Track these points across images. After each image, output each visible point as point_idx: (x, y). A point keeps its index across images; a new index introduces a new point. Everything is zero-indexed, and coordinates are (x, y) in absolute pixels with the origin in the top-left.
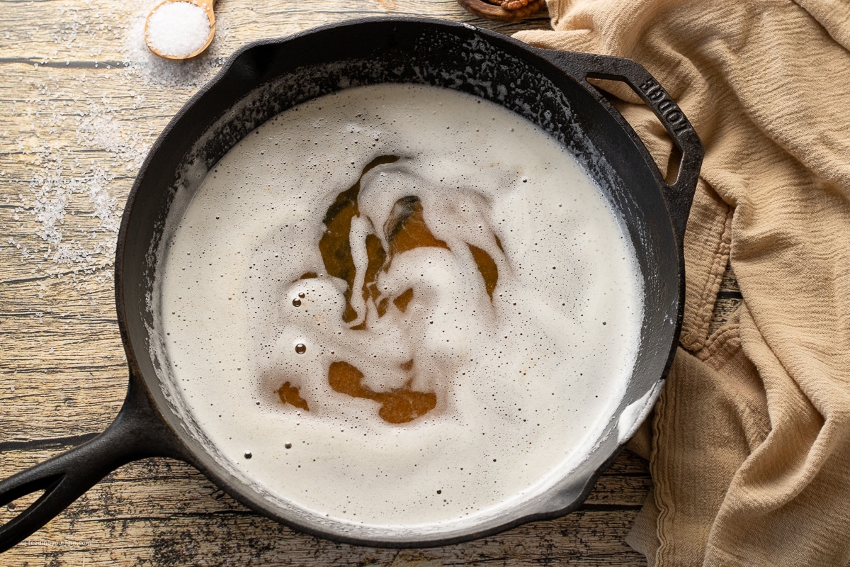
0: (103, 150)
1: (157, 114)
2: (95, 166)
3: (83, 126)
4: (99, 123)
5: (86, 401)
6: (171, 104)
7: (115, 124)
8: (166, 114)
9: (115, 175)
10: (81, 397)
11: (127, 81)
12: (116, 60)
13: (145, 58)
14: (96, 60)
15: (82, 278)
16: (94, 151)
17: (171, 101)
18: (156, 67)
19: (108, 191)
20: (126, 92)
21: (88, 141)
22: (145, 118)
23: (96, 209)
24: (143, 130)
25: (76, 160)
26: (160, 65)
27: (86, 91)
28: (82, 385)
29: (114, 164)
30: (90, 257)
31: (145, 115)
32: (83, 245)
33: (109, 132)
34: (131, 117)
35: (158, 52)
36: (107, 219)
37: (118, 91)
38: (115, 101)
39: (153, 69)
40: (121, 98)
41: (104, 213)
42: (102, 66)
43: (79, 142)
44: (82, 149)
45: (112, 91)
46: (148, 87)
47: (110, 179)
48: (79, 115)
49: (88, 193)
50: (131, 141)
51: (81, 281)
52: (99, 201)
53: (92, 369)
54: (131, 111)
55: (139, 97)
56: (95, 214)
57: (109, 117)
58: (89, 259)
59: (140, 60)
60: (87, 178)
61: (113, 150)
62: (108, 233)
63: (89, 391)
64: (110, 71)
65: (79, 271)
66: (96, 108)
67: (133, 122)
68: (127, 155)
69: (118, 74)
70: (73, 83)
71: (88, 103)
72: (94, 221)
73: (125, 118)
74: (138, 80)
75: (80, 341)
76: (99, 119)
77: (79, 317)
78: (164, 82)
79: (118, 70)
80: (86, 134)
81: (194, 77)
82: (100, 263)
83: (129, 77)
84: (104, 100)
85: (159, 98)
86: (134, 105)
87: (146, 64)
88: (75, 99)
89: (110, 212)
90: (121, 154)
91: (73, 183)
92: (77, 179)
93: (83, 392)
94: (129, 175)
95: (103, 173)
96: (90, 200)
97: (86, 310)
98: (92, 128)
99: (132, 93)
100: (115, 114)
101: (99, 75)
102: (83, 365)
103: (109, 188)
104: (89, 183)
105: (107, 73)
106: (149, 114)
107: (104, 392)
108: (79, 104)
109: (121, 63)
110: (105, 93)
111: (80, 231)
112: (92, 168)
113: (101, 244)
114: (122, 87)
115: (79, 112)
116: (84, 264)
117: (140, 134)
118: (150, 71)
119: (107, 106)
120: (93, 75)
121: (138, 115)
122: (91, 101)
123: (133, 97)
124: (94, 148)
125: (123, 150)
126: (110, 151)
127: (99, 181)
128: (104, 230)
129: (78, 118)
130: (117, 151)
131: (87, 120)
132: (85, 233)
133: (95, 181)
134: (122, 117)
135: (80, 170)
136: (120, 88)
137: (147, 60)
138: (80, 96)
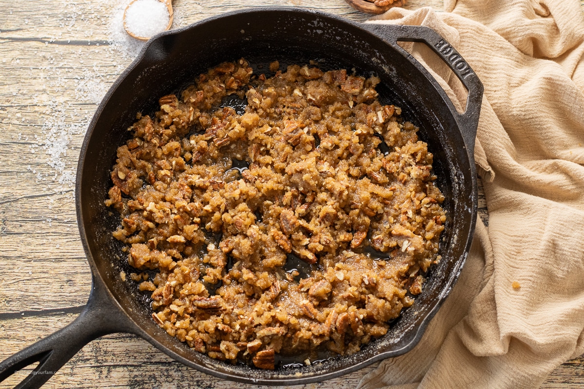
0: (94, 104)
2: (88, 115)
3: (80, 87)
4: (91, 85)
5: (82, 282)
7: (102, 85)
10: (78, 279)
11: (111, 55)
12: (103, 40)
13: (123, 38)
14: (89, 40)
16: (88, 104)
18: (131, 45)
20: (110, 62)
21: (83, 97)
25: (75, 111)
26: (134, 43)
27: (82, 62)
28: (79, 271)
33: (98, 91)
35: (132, 35)
37: (104, 62)
38: (102, 69)
39: (129, 46)
40: (106, 66)
42: (93, 43)
43: (77, 98)
44: (79, 103)
45: (100, 61)
46: (126, 59)
48: (77, 79)
54: (114, 76)
55: (119, 66)
57: (98, 80)
59: (120, 40)
60: (82, 123)
63: (84, 275)
64: (98, 47)
66: (89, 74)
69: (104, 50)
70: (72, 56)
71: (83, 70)
73: (110, 81)
74: (118, 53)
75: (78, 239)
76: (91, 81)
79: (104, 47)
80: (82, 93)
83: (112, 52)
84: (95, 68)
86: (116, 73)
87: (125, 42)
88: (74, 67)
91: (73, 127)
92: (76, 124)
93: (79, 276)
98: (86, 88)
99: (114, 63)
100: (103, 78)
101: (91, 50)
102: (80, 257)
104: (84, 127)
105: (97, 49)
108: (77, 71)
109: (106, 42)
110: (95, 63)
112: (86, 116)
114: (107, 59)
115: (77, 77)
118: (127, 48)
119: (97, 72)
120: (87, 51)
122: (85, 69)
123: (115, 66)
124: (88, 102)
129: (76, 81)
131: (82, 82)
134: (107, 81)
135: (78, 118)
136: (106, 59)
137: (125, 40)
138: (78, 65)
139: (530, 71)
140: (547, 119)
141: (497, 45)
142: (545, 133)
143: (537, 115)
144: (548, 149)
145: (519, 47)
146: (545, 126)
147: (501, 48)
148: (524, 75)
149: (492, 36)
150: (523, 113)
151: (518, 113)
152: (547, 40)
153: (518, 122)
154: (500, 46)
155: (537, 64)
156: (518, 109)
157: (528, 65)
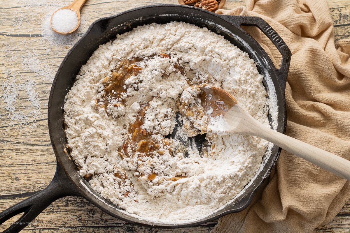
0: (33, 72)
1: (56, 57)
2: (29, 79)
3: (24, 62)
4: (31, 61)
5: (24, 179)
6: (62, 52)
7: (38, 61)
8: (59, 57)
9: (38, 83)
10: (22, 177)
11: (43, 43)
12: (39, 34)
13: (51, 33)
14: (30, 34)
15: (23, 126)
16: (29, 72)
17: (61, 51)
18: (55, 37)
19: (35, 89)
20: (43, 47)
21: (26, 68)
22: (51, 58)
23: (29, 97)
24: (49, 64)
25: (21, 76)
26: (57, 36)
27: (26, 47)
28: (23, 172)
29: (37, 78)
30: (27, 118)
31: (51, 57)
32: (24, 112)
33: (35, 64)
34: (45, 58)
35: (56, 31)
36: (34, 102)
37: (39, 47)
38: (38, 51)
39: (54, 38)
40: (41, 50)
41: (33, 99)
42: (33, 36)
43: (23, 69)
44: (24, 71)
45: (37, 47)
46: (52, 45)
47: (36, 84)
48: (23, 57)
49: (26, 90)
50: (44, 68)
51: (23, 128)
52: (31, 94)
53: (27, 165)
54: (45, 56)
55: (48, 49)
56: (29, 99)
57: (35, 58)
58: (26, 118)
59: (49, 34)
60: (26, 84)
61: (37, 72)
62: (34, 107)
63: (26, 175)
64: (36, 38)
65: (22, 123)
66: (30, 54)
67: (46, 60)
68: (43, 74)
69: (40, 40)
70: (20, 43)
71: (27, 52)
72: (28, 102)
73: (42, 58)
74: (48, 42)
75: (22, 153)
76: (31, 59)
77: (22, 143)
78: (59, 43)
79: (39, 38)
80: (26, 65)
81: (71, 41)
82: (31, 120)
83: (44, 41)
84: (34, 51)
85: (56, 50)
86: (46, 53)
87: (51, 35)
88: (21, 50)
89: (35, 98)
90: (40, 74)
91: (20, 86)
92: (22, 84)
93: (23, 175)
94: (44, 83)
95: (32, 82)
96: (27, 93)
97: (25, 140)
98: (28, 62)
99: (45, 48)
100: (38, 57)
101: (31, 40)
102: (23, 164)
103: (35, 88)
104: (27, 86)
105: (35, 39)
106: (52, 57)
107: (32, 175)
108: (23, 52)
109: (41, 35)
110: (34, 48)
111: (23, 107)
112: (28, 80)
113: (31, 112)
115: (23, 56)
116: (24, 121)
117: (49, 65)
118: (53, 39)
119: (35, 53)
120: (28, 40)
121: (48, 57)
122: (28, 51)
123: (45, 50)
124: (29, 71)
125: (41, 72)
126: (36, 72)
127: (31, 85)
128: (33, 106)
130: (39, 73)
131: (26, 59)
132: (25, 107)
133: (29, 85)
134: (41, 58)
135: (23, 81)
136: (40, 45)
137: (51, 34)
138: (23, 49)
139: (300, 45)
140: (309, 75)
141: (280, 29)
142: (307, 83)
143: (303, 72)
144: (309, 93)
145: (293, 31)
146: (307, 79)
147: (282, 31)
148: (296, 47)
149: (276, 24)
150: (295, 71)
151: (292, 71)
152: (309, 26)
153: (293, 76)
154: (282, 30)
155: (304, 40)
156: (292, 68)
157: (299, 41)
